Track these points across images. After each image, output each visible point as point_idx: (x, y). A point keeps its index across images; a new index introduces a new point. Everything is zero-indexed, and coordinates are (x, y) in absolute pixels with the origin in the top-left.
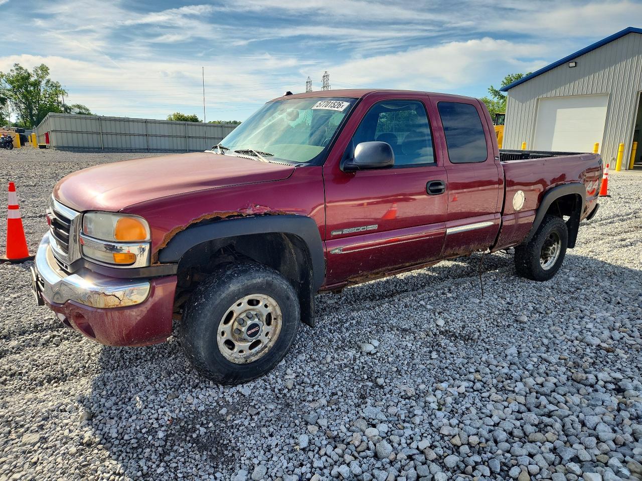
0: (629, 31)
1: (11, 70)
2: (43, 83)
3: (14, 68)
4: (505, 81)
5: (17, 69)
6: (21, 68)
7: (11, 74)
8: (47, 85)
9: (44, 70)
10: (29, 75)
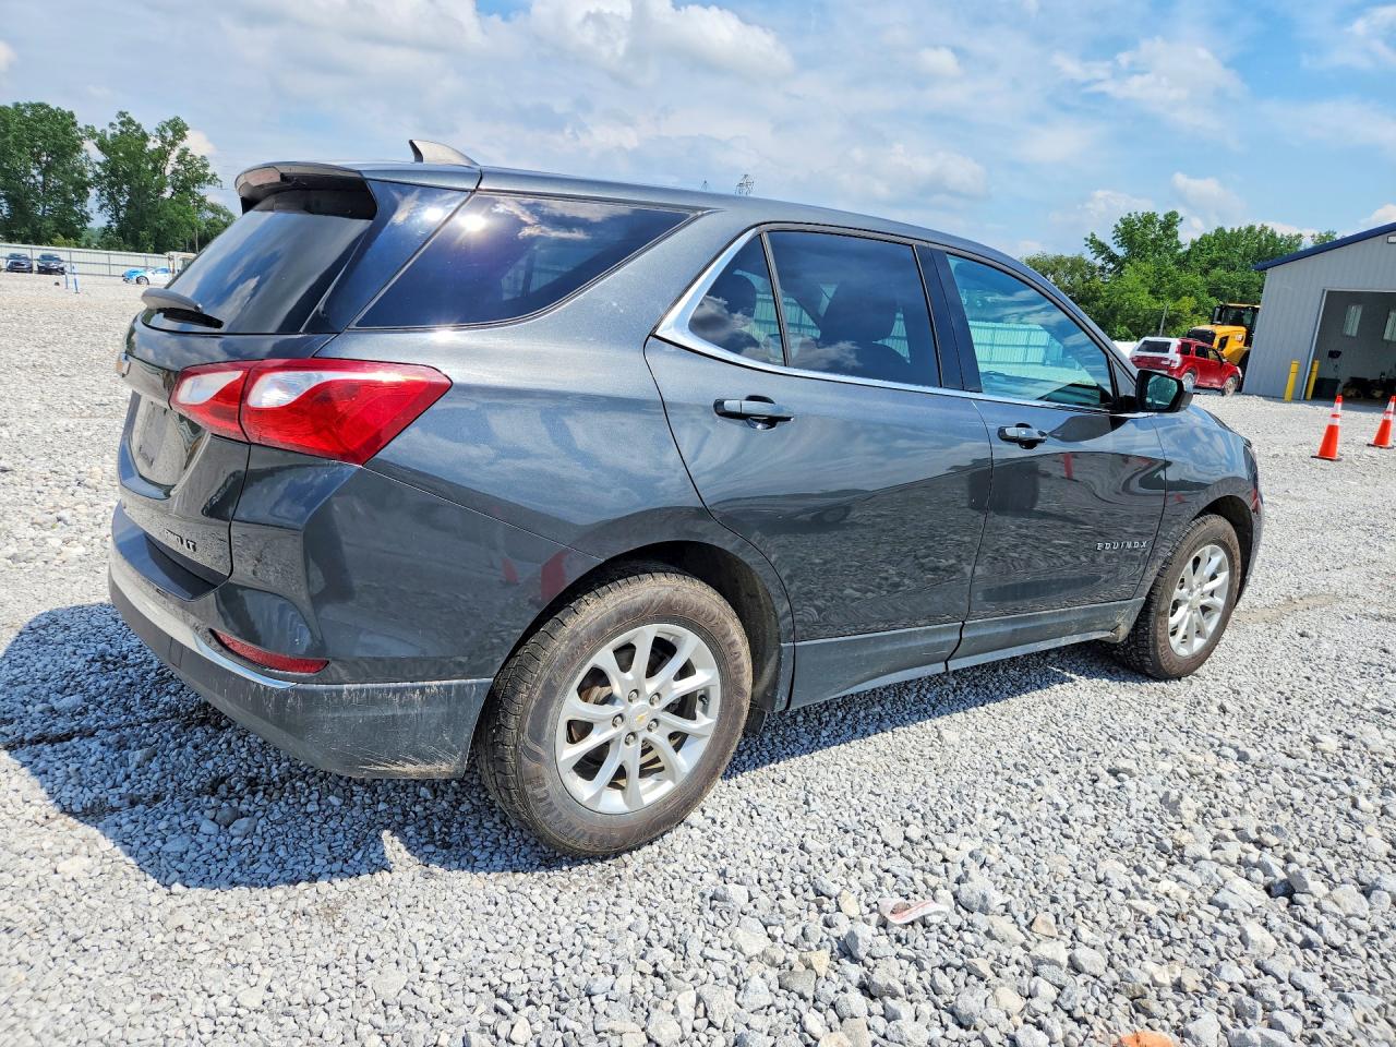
1: (111, 125)
2: (173, 157)
3: (116, 121)
4: (1121, 226)
5: (122, 123)
6: (130, 122)
7: (110, 131)
8: (180, 160)
9: (179, 129)
10: (145, 137)
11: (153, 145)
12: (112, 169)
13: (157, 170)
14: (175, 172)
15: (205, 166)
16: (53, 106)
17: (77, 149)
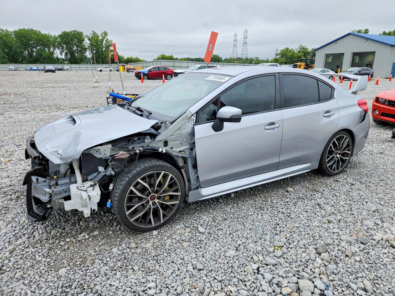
0: (349, 34)
1: (91, 34)
2: (105, 40)
3: (92, 33)
6: (95, 33)
7: (91, 36)
8: (106, 41)
9: (106, 34)
10: (98, 36)
11: (100, 38)
12: (92, 45)
13: (102, 44)
14: (105, 44)
15: (112, 42)
16: (78, 31)
17: (84, 40)
